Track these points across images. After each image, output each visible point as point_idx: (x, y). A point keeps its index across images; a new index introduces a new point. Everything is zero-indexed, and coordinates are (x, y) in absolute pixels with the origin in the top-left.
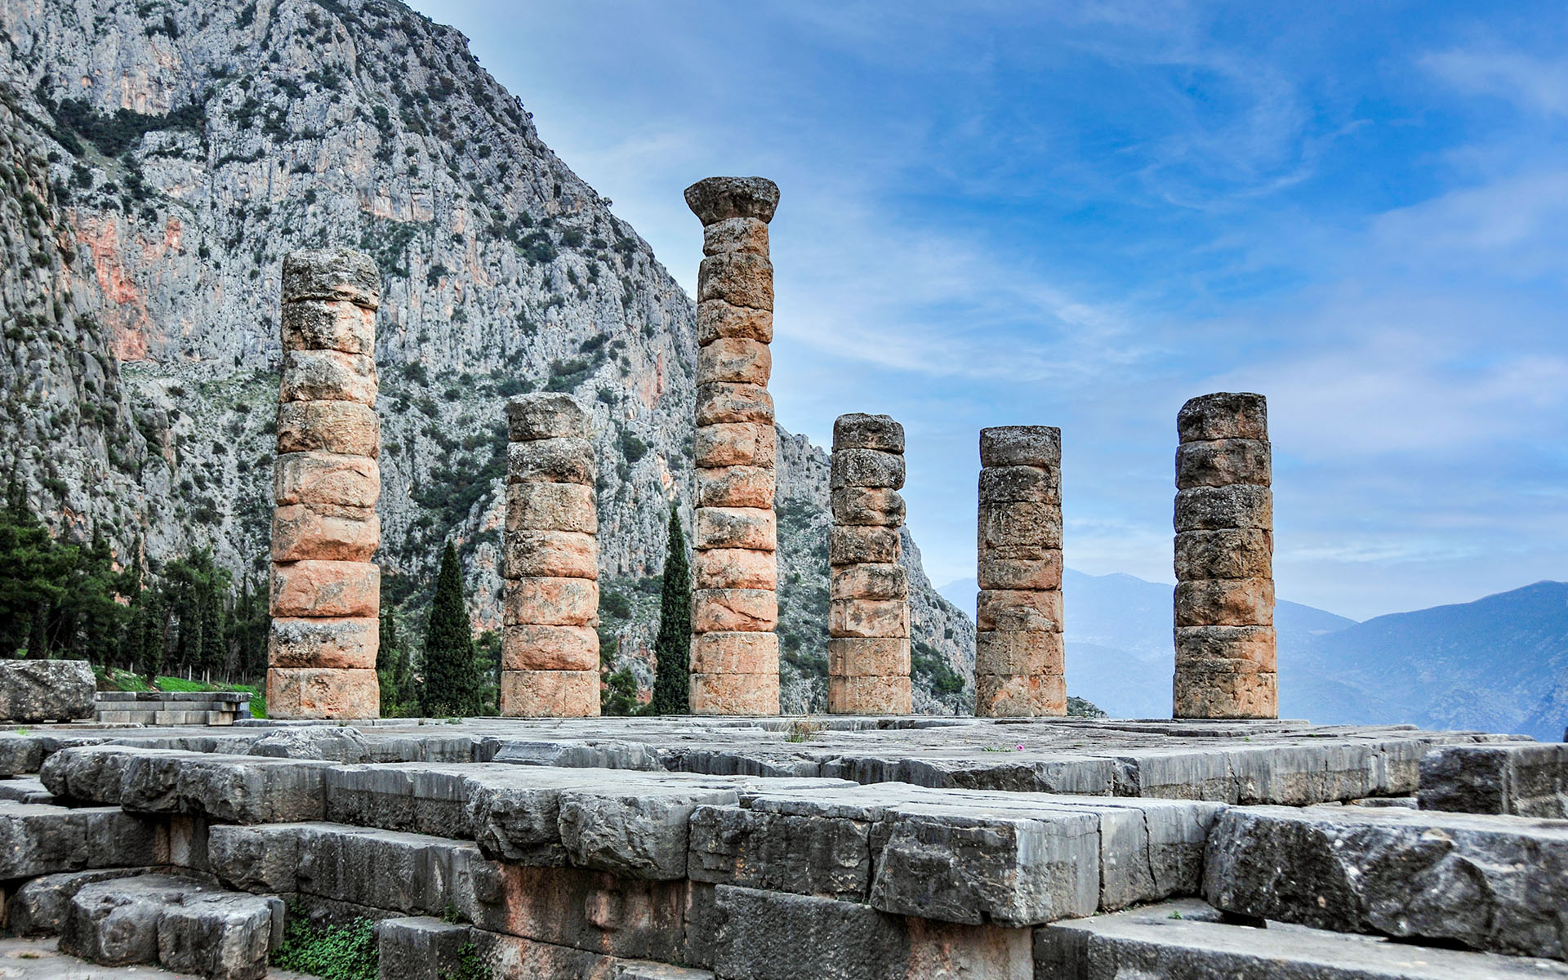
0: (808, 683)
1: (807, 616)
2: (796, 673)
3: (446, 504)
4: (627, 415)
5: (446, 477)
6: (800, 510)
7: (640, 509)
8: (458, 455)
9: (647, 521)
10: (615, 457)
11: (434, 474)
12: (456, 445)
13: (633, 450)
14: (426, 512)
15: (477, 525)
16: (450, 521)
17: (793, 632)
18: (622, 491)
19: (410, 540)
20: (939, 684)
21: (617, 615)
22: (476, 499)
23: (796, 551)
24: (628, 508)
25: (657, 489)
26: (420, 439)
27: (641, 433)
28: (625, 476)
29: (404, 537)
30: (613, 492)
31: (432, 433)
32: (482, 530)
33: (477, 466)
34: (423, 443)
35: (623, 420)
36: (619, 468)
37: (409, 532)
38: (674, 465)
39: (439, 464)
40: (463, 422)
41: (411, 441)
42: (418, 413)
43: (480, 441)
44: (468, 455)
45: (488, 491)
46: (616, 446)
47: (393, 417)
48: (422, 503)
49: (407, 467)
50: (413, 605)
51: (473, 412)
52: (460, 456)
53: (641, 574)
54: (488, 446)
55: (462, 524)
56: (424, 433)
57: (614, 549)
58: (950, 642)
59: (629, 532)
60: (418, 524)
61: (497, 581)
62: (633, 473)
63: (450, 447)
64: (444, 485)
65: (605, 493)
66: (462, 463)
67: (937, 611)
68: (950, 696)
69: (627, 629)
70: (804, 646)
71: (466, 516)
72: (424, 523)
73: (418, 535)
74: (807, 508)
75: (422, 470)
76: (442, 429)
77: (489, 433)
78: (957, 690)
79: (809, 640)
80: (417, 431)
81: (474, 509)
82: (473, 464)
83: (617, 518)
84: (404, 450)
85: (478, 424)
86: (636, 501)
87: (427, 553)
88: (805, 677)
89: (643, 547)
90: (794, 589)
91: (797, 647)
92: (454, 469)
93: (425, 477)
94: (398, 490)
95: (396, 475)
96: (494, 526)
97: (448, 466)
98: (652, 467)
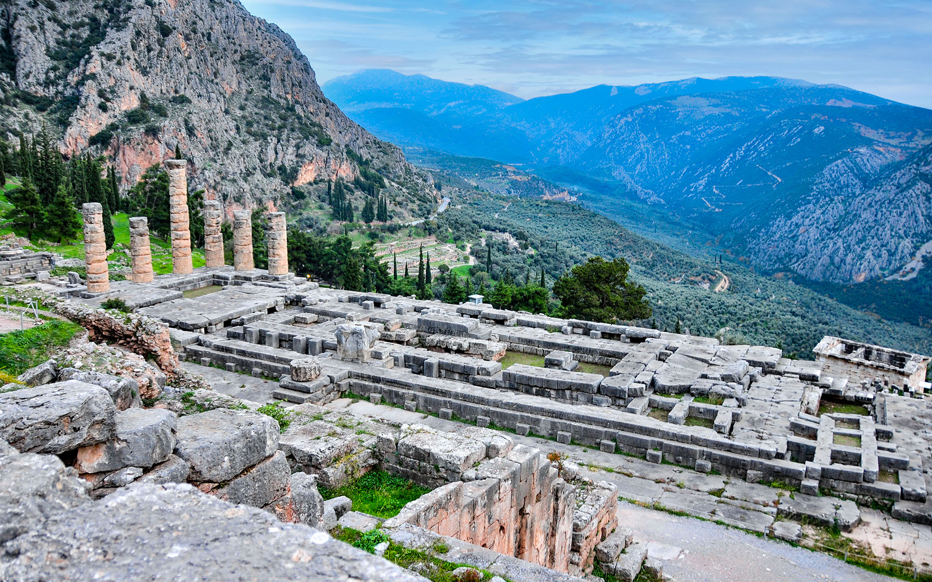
0: (258, 143)
1: (257, 110)
2: (252, 139)
3: (66, 58)
4: (161, 13)
5: (64, 43)
6: (253, 56)
7: (171, 61)
8: (70, 32)
9: (174, 67)
10: (156, 35)
11: (58, 42)
12: (68, 26)
13: (165, 31)
14: (55, 63)
15: (84, 71)
16: (69, 68)
17: (250, 119)
18: (160, 52)
19: (48, 78)
20: (320, 142)
21: (161, 115)
22: (83, 56)
23: (251, 77)
24: (164, 61)
25: (179, 51)
26: (47, 23)
27: (168, 22)
28: (162, 45)
29: (44, 76)
30: (156, 53)
31: (53, 19)
32: (87, 73)
33: (81, 38)
34: (49, 25)
35: (159, 15)
36: (159, 40)
37: (47, 73)
38: (187, 38)
39: (60, 37)
40: (71, 14)
41: (42, 24)
42: (45, 8)
43: (82, 25)
44: (76, 32)
45: (89, 53)
46: (156, 29)
47: (30, 10)
48: (52, 58)
49: (42, 38)
50: (52, 112)
51: (76, 8)
52: (71, 32)
53: (173, 94)
54: (87, 27)
55: (76, 70)
56: (49, 20)
57: (158, 81)
58: (328, 118)
59: (165, 73)
60: (51, 69)
61: (99, 101)
62: (166, 43)
63: (65, 27)
64: (64, 48)
65: (152, 53)
66: (73, 36)
67: (322, 104)
68: (325, 147)
69: (167, 123)
70: (255, 125)
71: (78, 65)
72: (55, 69)
73: (52, 75)
74: (257, 55)
75: (51, 40)
76: (60, 17)
77: (87, 20)
78: (329, 145)
79: (258, 122)
80: (45, 19)
81: (82, 62)
82: (79, 37)
83: (159, 66)
84: (39, 29)
85: (80, 15)
86: (168, 57)
87: (58, 85)
88: (256, 140)
89: (173, 80)
90: (250, 97)
91: (252, 126)
92: (69, 39)
93: (52, 44)
94: (38, 51)
95: (36, 43)
96: (94, 71)
97: (65, 38)
98: (176, 39)
